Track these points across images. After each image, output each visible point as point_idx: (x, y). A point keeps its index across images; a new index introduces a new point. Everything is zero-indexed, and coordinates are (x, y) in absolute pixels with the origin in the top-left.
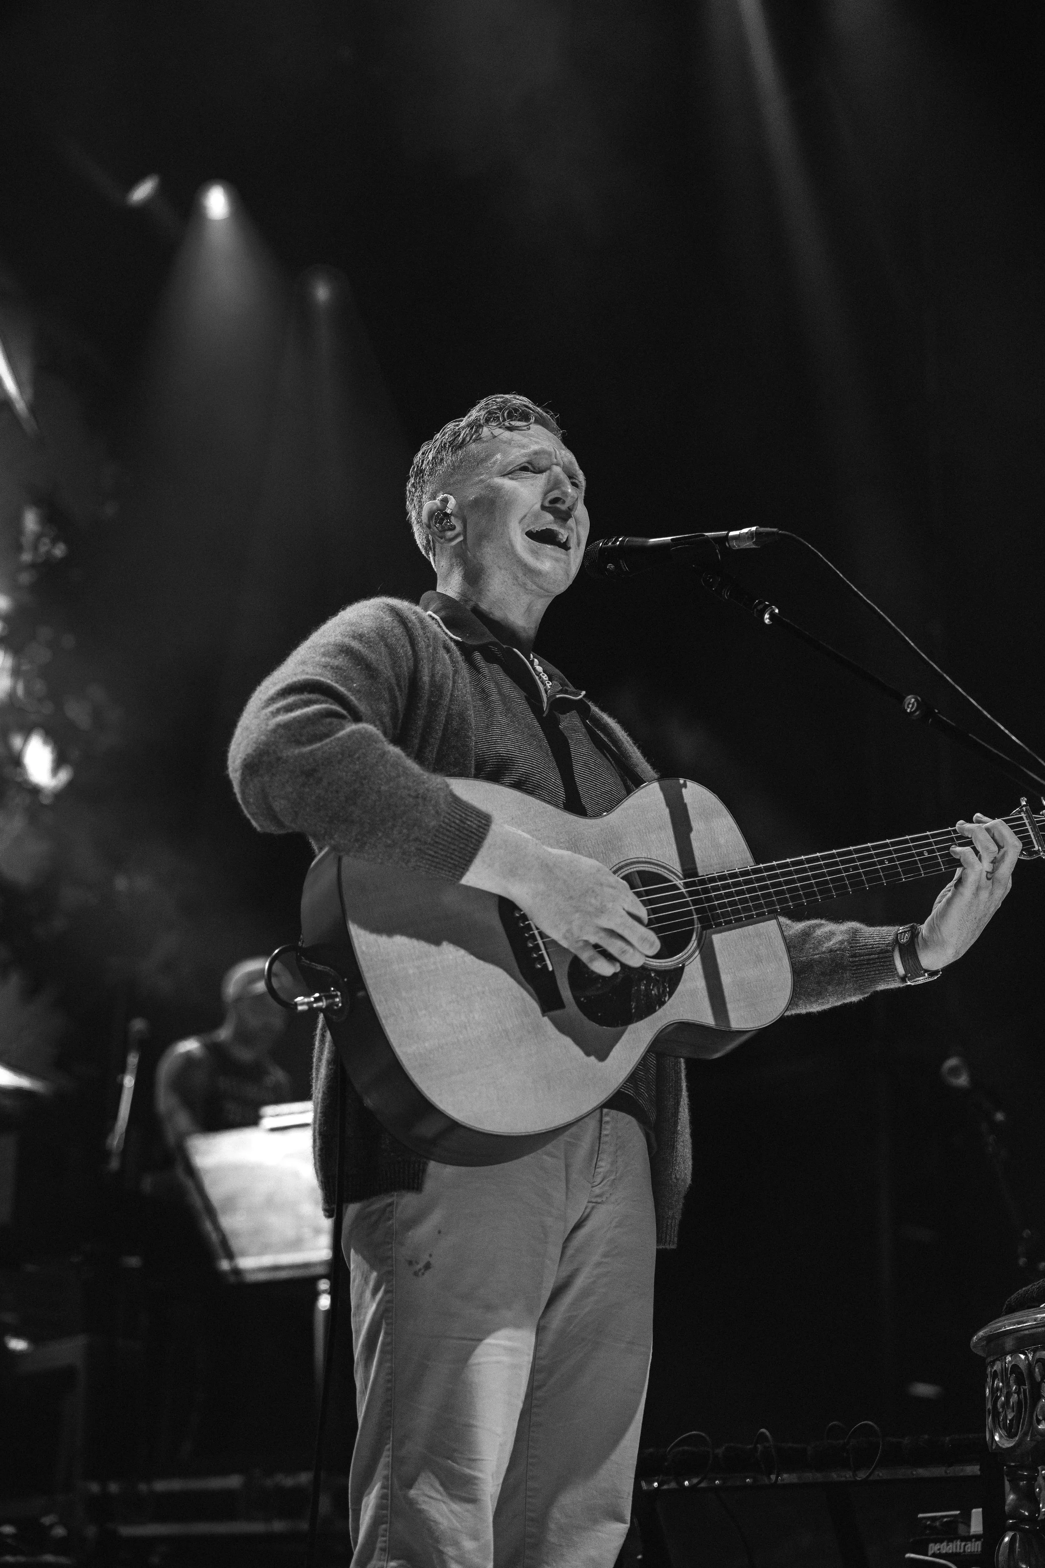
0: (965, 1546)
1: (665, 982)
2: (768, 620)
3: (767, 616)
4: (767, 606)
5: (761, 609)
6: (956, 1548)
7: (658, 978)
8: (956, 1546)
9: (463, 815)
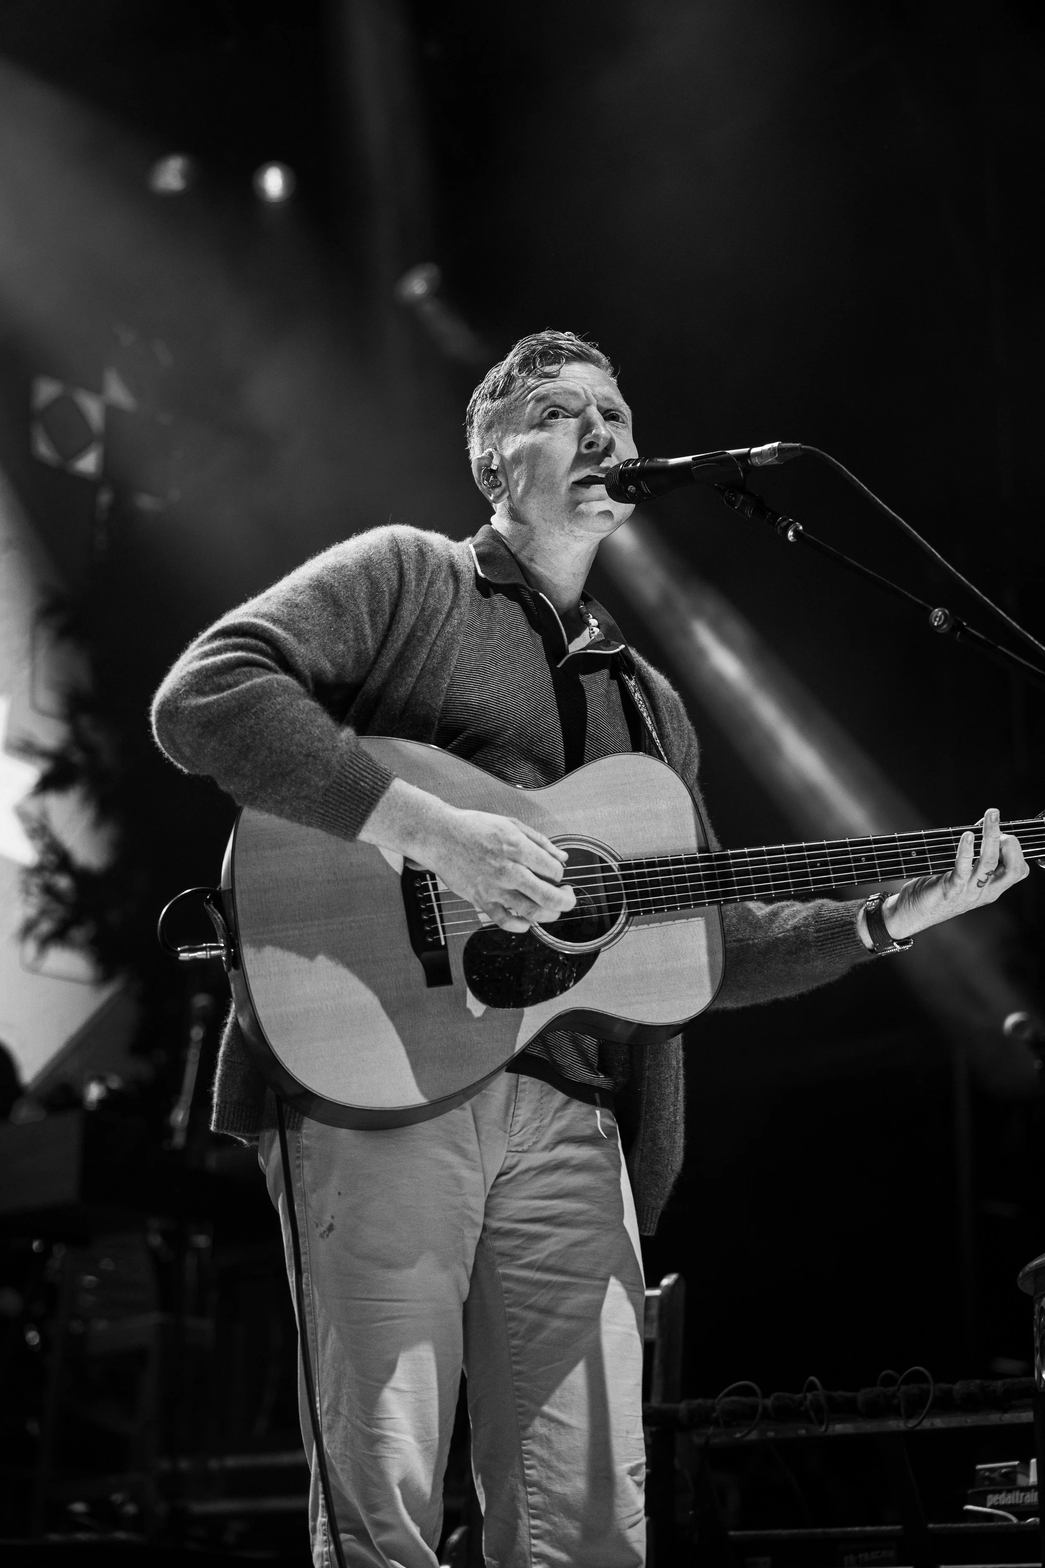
0: (1024, 1496)
1: (573, 966)
2: (792, 537)
3: (790, 533)
4: (791, 523)
5: (784, 526)
6: (1015, 1499)
7: (566, 962)
8: (1015, 1496)
9: (358, 775)
